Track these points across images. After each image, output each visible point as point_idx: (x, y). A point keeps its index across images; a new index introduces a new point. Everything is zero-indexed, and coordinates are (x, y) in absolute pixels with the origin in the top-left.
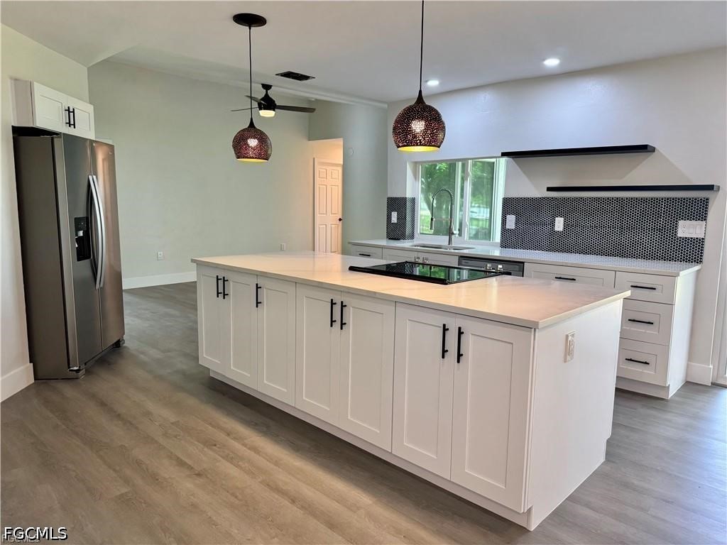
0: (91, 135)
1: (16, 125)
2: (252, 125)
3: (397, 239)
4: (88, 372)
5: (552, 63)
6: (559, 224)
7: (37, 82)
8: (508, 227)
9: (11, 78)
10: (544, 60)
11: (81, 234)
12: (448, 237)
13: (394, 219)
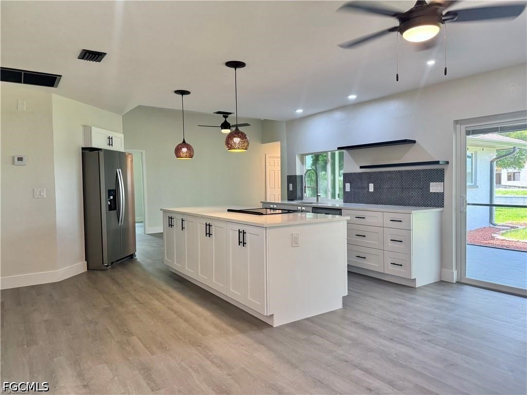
0: (122, 150)
1: (84, 147)
2: (184, 142)
3: (293, 200)
4: (112, 268)
5: (352, 97)
6: (371, 188)
7: (94, 126)
8: (346, 191)
9: (82, 126)
10: (348, 96)
11: (112, 197)
12: (316, 198)
13: (291, 189)
